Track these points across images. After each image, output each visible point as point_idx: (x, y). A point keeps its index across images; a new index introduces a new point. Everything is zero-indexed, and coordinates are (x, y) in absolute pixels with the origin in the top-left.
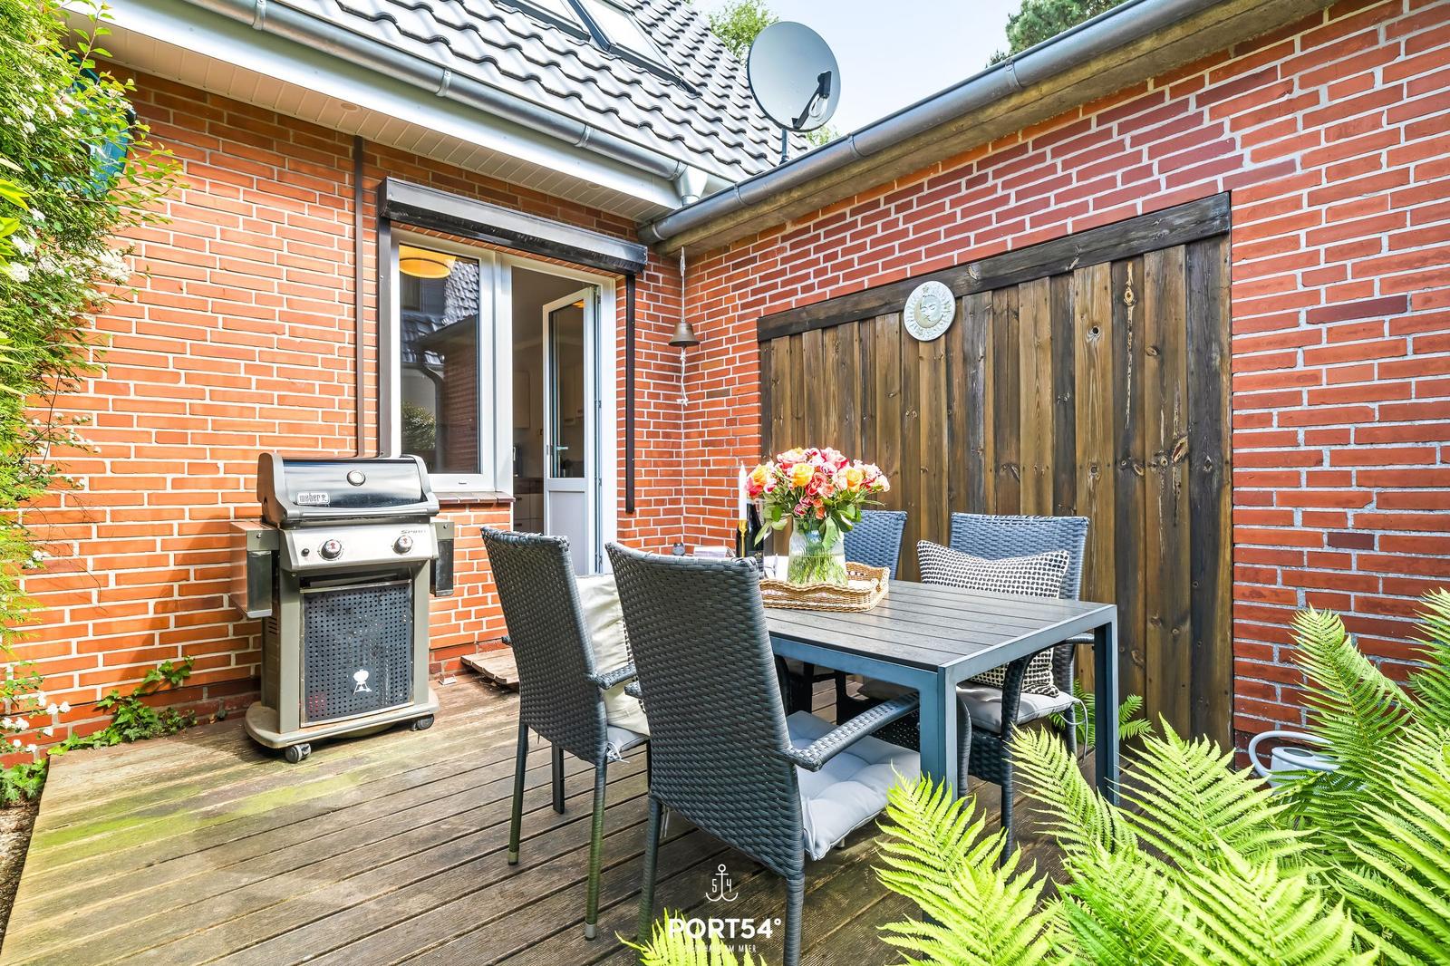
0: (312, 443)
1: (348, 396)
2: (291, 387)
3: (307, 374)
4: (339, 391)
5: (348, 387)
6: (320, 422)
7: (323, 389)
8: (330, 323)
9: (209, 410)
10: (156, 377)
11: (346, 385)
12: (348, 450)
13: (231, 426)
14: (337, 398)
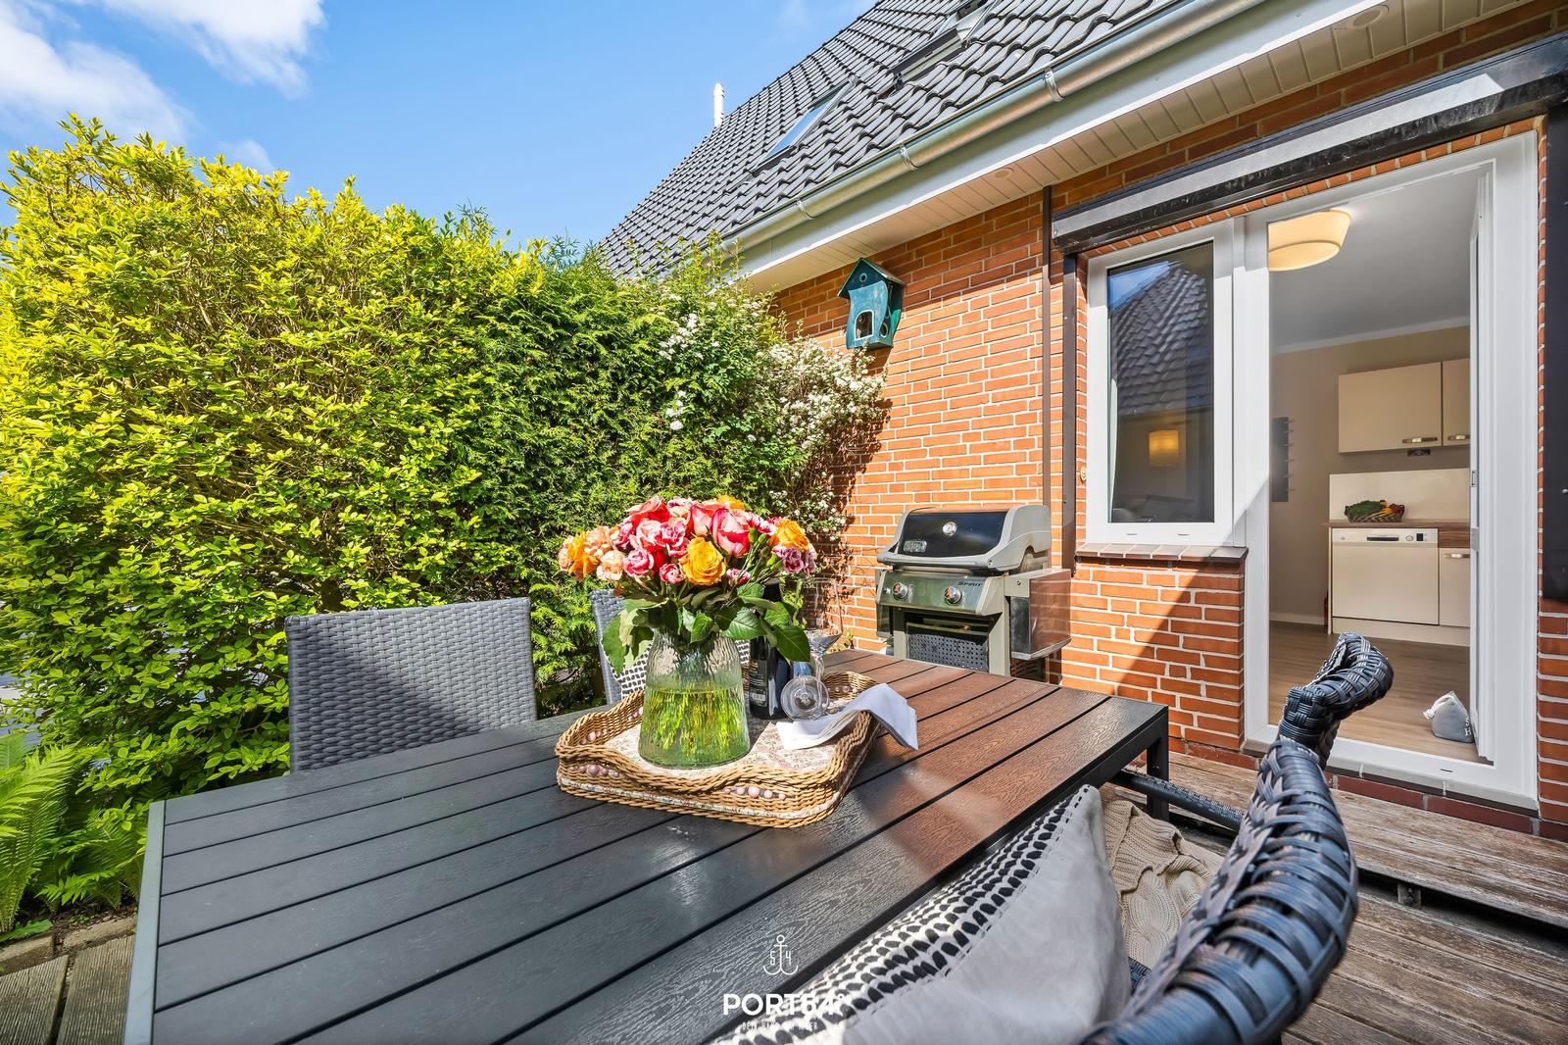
0: (1008, 495)
1: (1037, 448)
2: (993, 447)
3: (1005, 434)
4: (1030, 444)
5: (1037, 438)
6: (1015, 476)
7: (1018, 444)
8: (1021, 381)
9: (942, 475)
10: (914, 454)
11: (1036, 437)
12: (1037, 500)
13: (954, 485)
14: (1027, 451)
